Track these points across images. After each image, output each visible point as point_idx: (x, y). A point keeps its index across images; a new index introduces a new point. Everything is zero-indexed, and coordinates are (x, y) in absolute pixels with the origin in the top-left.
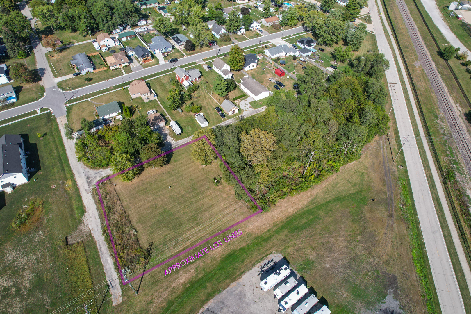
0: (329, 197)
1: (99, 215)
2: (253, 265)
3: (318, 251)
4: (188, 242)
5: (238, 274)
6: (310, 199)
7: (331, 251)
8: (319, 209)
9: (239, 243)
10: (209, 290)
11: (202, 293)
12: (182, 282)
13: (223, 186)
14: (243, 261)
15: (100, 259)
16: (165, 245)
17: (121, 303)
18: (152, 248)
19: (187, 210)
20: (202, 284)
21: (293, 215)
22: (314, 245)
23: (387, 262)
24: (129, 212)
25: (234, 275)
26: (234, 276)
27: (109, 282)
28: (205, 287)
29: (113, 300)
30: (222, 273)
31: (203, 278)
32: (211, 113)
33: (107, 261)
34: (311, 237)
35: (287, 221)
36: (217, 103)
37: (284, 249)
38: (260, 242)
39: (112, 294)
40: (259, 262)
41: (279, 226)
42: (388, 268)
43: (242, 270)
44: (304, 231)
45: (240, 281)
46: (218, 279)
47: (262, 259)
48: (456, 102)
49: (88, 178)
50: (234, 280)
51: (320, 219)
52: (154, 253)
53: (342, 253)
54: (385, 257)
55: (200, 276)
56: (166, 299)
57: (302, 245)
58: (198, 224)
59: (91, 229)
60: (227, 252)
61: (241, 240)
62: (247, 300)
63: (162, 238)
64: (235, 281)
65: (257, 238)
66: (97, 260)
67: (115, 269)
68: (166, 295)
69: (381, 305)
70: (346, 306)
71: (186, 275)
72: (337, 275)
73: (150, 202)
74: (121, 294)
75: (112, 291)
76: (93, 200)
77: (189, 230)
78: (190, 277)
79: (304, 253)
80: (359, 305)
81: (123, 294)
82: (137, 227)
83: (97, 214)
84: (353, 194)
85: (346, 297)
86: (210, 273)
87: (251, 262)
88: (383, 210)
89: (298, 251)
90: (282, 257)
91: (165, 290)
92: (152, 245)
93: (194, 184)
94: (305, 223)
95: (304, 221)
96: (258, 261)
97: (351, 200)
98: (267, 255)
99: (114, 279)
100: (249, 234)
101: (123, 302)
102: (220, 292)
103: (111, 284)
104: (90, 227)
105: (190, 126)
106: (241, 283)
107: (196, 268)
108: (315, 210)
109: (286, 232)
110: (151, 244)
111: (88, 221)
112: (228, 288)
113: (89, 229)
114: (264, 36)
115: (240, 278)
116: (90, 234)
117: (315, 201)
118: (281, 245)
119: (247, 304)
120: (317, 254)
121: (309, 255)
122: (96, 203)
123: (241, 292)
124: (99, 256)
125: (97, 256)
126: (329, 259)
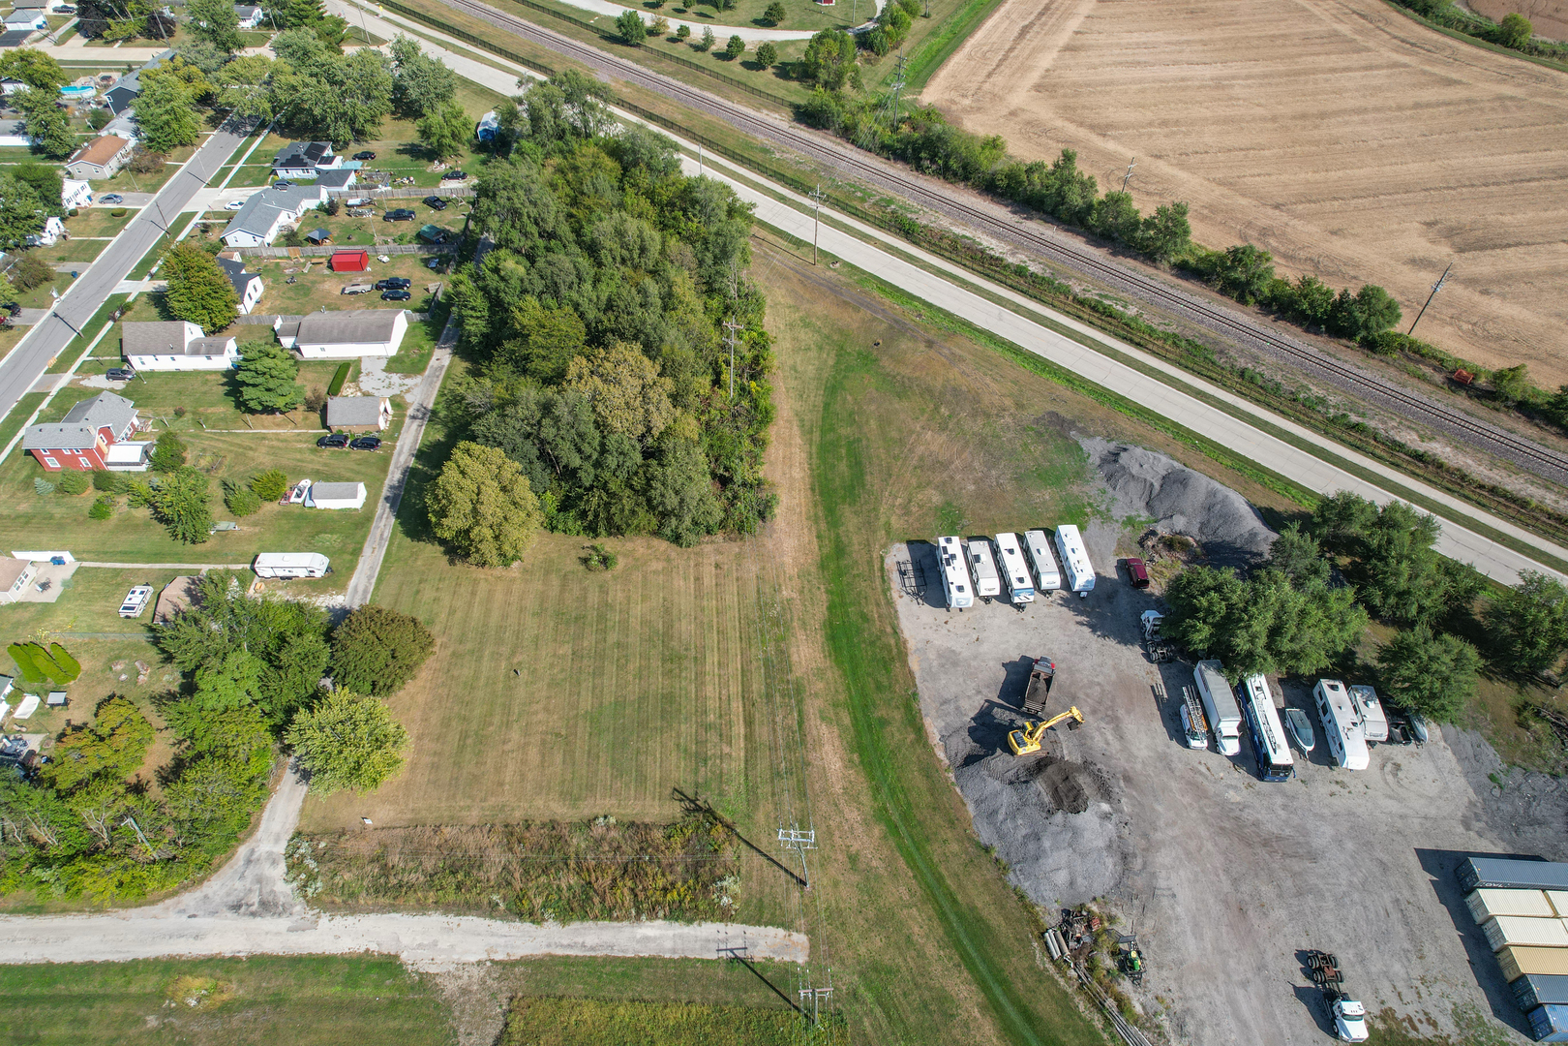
0: (817, 398)
1: (446, 912)
2: (890, 603)
3: (929, 483)
4: (734, 705)
5: (892, 642)
6: (795, 428)
7: (945, 465)
8: (832, 429)
9: (813, 604)
10: (898, 715)
11: (896, 734)
12: (839, 765)
13: (625, 556)
14: (865, 618)
15: (624, 961)
16: (706, 761)
17: (810, 940)
18: (691, 796)
19: (634, 665)
20: (870, 726)
21: (812, 476)
22: (914, 481)
23: (1020, 406)
24: (518, 814)
25: (890, 651)
26: (895, 651)
27: (723, 954)
28: (884, 722)
29: (787, 959)
30: (869, 675)
31: (855, 718)
32: (325, 465)
33: (646, 939)
34: (890, 475)
35: (821, 494)
36: (299, 434)
37: (888, 533)
38: (838, 567)
39: (767, 955)
40: (889, 589)
41: (820, 514)
42: (1031, 411)
43: (889, 630)
44: (868, 478)
45: (911, 645)
46: (879, 687)
47: (884, 581)
48: (758, 110)
49: (236, 907)
50: (902, 655)
51: (859, 440)
52: (709, 798)
53: (960, 453)
54: (1008, 402)
55: (847, 720)
56: (865, 820)
57: (899, 501)
58: (699, 660)
59: (484, 957)
60: (820, 637)
61: (807, 597)
62: (966, 654)
63: (679, 759)
64: (906, 655)
65: (823, 566)
66: (619, 970)
67: (690, 921)
68: (853, 815)
69: (1090, 461)
70: (1067, 506)
71: (827, 747)
72: (999, 485)
73: (526, 744)
74: (781, 932)
75: (759, 954)
76: (359, 917)
77: (700, 684)
78: (837, 743)
79: (921, 507)
80: (1075, 489)
81: (787, 926)
82: (586, 810)
83: (435, 920)
84: (838, 363)
85: (1052, 498)
86: (851, 698)
87: (878, 605)
88: (910, 344)
89: (907, 513)
90: (904, 546)
91: (842, 812)
92: (681, 793)
93: (559, 614)
94: (850, 467)
95: (843, 467)
96: (886, 590)
97: (850, 374)
98: (882, 569)
99: (722, 936)
100: (803, 574)
101: (811, 932)
102: (915, 695)
103: (731, 950)
104: (473, 959)
105: (318, 533)
106: (919, 646)
107: (823, 719)
108: (830, 436)
109: (846, 511)
110: (677, 795)
111: (439, 959)
112: (917, 675)
113: (479, 963)
114: (144, 208)
115: (905, 642)
116: (506, 966)
117: (807, 423)
118: (874, 532)
119: (975, 658)
120: (937, 488)
121: (930, 501)
122: (382, 909)
123: (940, 656)
124: (609, 960)
125: (604, 966)
126: (958, 477)
